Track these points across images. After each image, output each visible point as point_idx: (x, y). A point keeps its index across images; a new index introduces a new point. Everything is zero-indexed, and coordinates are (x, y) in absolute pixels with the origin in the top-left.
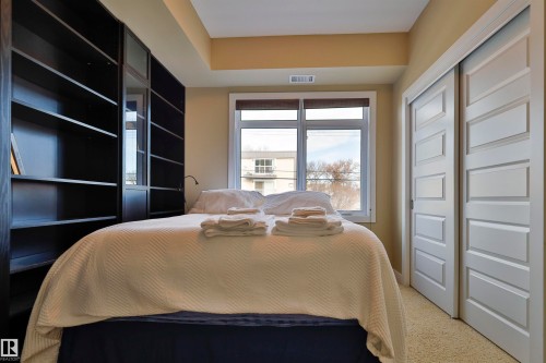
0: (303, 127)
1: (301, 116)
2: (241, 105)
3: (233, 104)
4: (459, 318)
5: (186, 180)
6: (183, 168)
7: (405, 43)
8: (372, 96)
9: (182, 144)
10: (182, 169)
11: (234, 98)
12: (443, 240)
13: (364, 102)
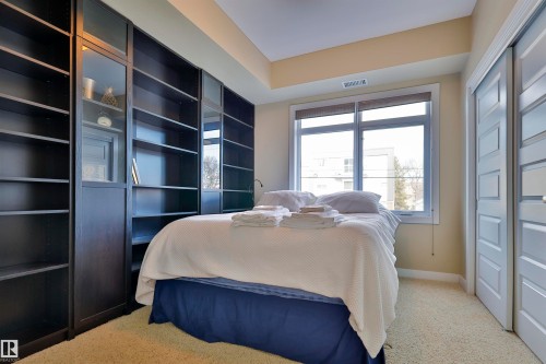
0: (359, 128)
1: (358, 118)
2: (301, 114)
3: (293, 114)
4: (513, 331)
5: (256, 183)
6: (253, 172)
7: (466, 28)
8: (434, 88)
9: (251, 153)
10: (252, 174)
11: (294, 109)
12: (499, 245)
13: (426, 96)
